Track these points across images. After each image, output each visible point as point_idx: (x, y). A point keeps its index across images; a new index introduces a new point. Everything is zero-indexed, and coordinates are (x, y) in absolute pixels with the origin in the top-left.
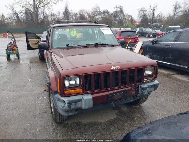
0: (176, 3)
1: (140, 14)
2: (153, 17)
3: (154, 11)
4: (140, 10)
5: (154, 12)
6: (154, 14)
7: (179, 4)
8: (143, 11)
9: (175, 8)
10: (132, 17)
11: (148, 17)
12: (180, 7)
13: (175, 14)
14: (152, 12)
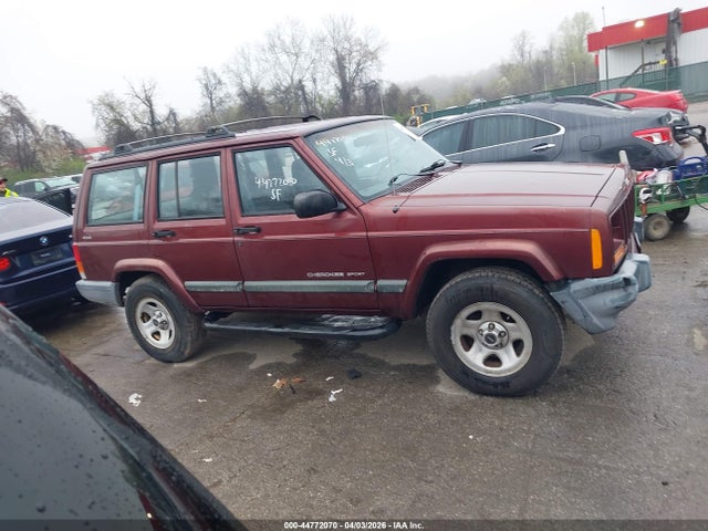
0: (205, 70)
1: (104, 119)
2: (154, 122)
3: (148, 101)
4: (96, 101)
5: (151, 106)
6: (152, 112)
7: (215, 75)
8: (111, 107)
9: (206, 86)
10: (64, 133)
11: (135, 126)
12: (220, 82)
13: (213, 108)
14: (143, 107)
